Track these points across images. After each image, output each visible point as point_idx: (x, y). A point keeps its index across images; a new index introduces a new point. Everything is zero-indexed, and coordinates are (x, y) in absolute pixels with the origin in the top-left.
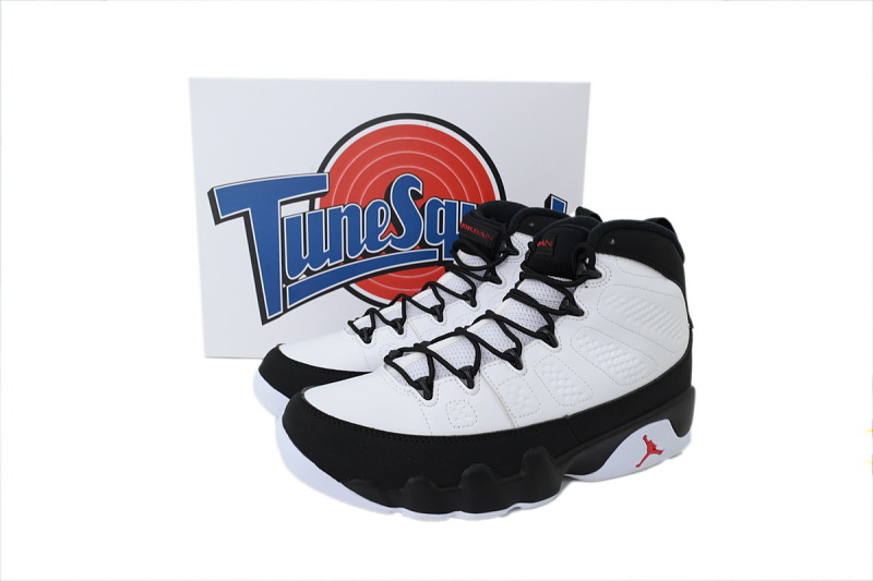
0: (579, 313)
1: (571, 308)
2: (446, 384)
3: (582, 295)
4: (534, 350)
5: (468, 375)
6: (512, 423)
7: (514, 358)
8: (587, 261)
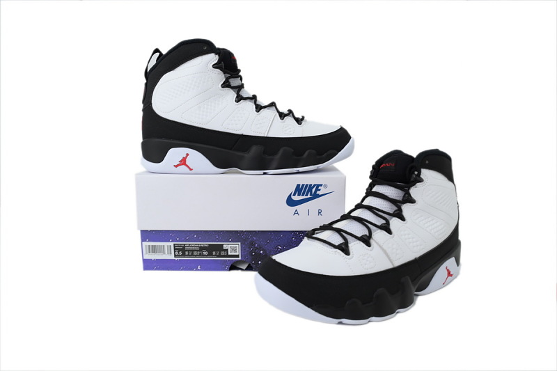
0: (413, 201)
1: (409, 199)
2: (355, 246)
3: (414, 192)
4: (395, 223)
5: (366, 240)
6: (393, 264)
7: (386, 228)
8: (416, 173)
